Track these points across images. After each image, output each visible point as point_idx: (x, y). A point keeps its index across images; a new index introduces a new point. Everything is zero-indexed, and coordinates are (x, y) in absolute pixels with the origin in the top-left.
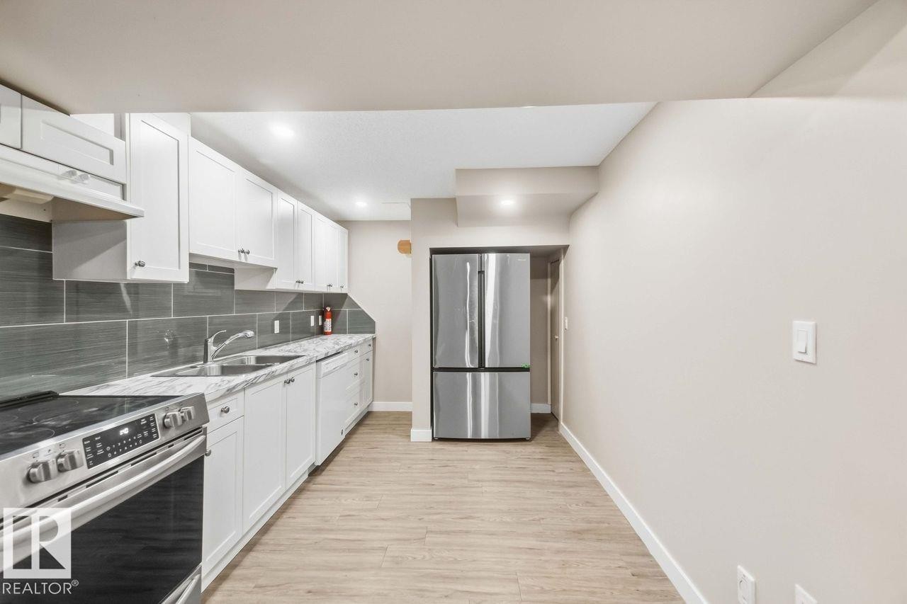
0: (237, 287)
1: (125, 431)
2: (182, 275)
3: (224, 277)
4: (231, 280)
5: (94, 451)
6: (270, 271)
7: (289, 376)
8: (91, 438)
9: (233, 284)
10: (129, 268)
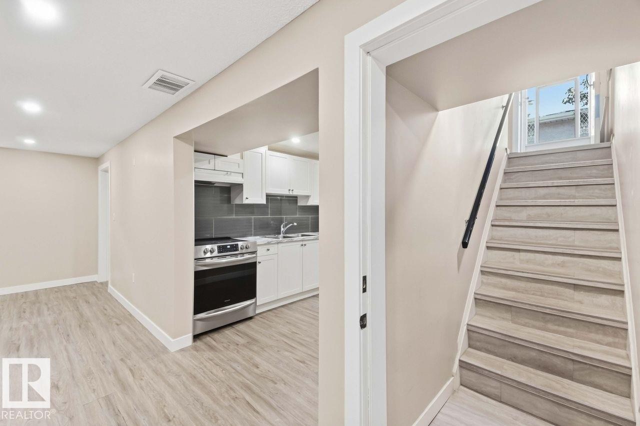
0: (299, 204)
1: (229, 247)
2: (263, 201)
3: (293, 200)
4: (296, 201)
5: (220, 249)
6: (308, 197)
7: (304, 243)
8: (220, 246)
9: (297, 203)
10: (244, 199)
